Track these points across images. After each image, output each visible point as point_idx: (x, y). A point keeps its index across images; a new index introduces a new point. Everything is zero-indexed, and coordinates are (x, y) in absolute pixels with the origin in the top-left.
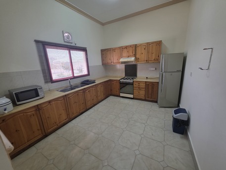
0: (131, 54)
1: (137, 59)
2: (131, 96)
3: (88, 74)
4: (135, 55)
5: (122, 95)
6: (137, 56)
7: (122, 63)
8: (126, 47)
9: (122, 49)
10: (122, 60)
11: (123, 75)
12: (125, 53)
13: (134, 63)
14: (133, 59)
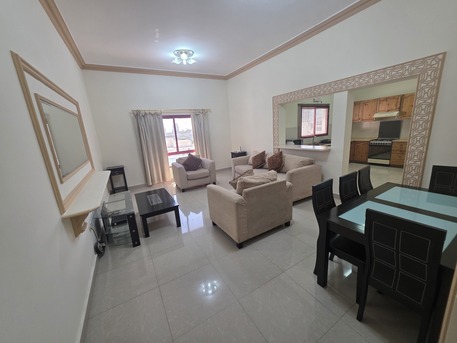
0: (394, 107)
1: (402, 114)
2: (387, 162)
3: (327, 134)
4: (400, 109)
5: (370, 160)
6: (404, 110)
7: (377, 119)
8: (386, 99)
9: (379, 101)
10: (377, 115)
11: (376, 136)
12: (383, 106)
13: (396, 119)
14: (395, 113)
